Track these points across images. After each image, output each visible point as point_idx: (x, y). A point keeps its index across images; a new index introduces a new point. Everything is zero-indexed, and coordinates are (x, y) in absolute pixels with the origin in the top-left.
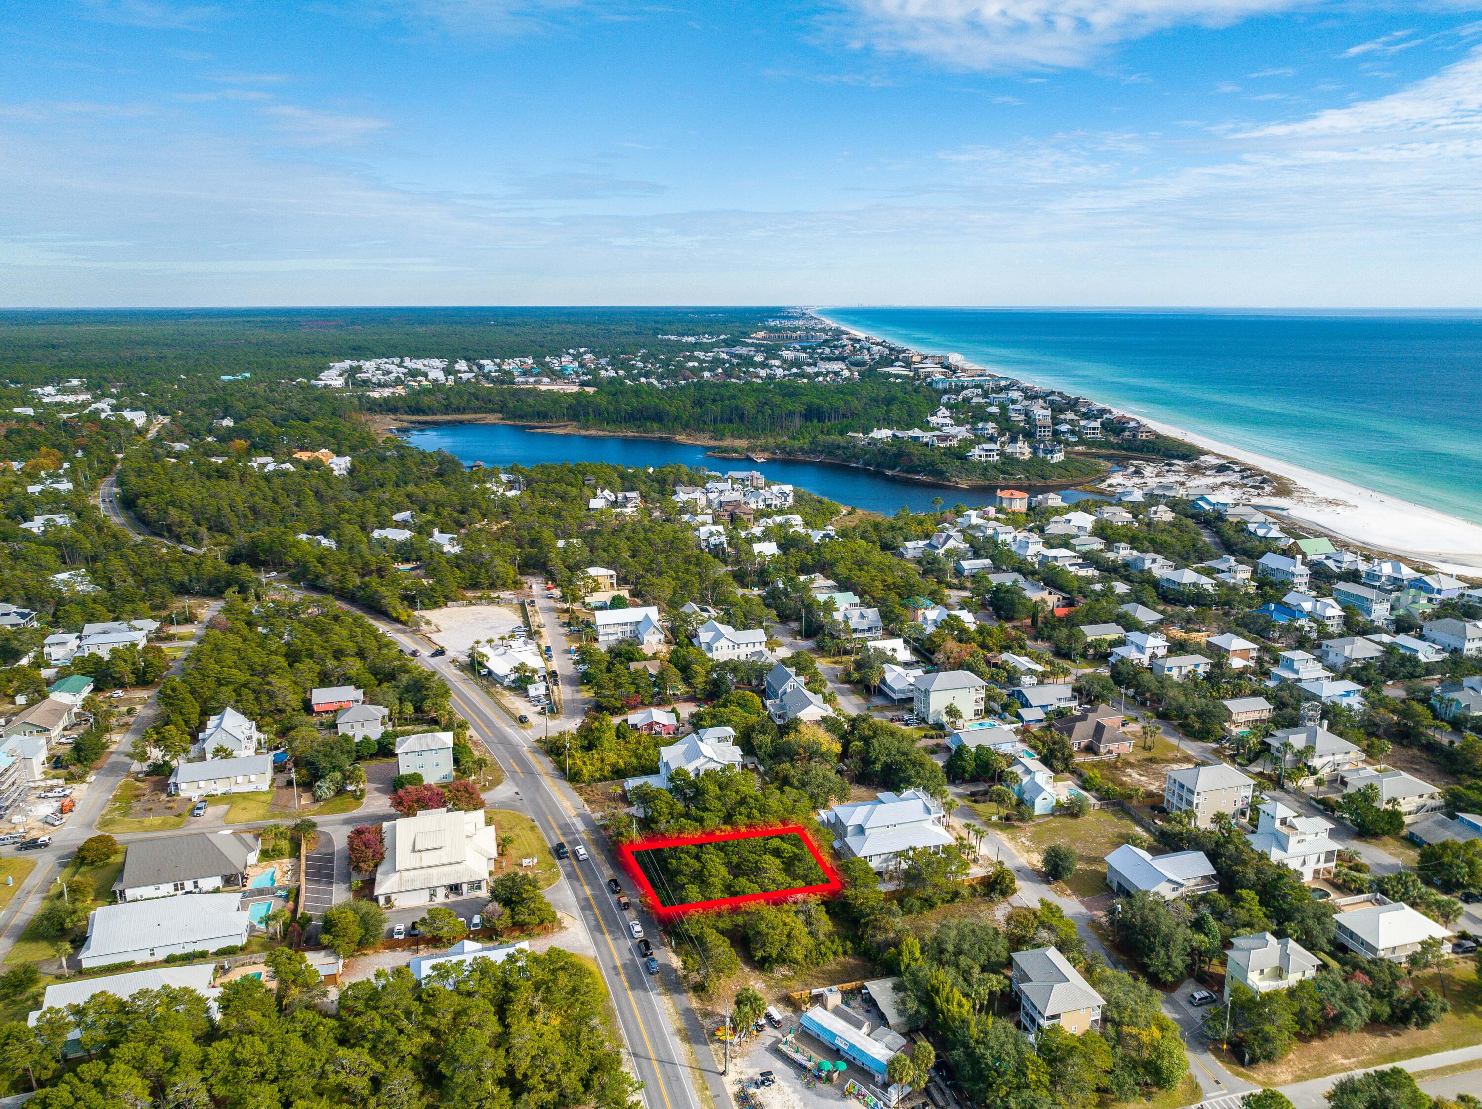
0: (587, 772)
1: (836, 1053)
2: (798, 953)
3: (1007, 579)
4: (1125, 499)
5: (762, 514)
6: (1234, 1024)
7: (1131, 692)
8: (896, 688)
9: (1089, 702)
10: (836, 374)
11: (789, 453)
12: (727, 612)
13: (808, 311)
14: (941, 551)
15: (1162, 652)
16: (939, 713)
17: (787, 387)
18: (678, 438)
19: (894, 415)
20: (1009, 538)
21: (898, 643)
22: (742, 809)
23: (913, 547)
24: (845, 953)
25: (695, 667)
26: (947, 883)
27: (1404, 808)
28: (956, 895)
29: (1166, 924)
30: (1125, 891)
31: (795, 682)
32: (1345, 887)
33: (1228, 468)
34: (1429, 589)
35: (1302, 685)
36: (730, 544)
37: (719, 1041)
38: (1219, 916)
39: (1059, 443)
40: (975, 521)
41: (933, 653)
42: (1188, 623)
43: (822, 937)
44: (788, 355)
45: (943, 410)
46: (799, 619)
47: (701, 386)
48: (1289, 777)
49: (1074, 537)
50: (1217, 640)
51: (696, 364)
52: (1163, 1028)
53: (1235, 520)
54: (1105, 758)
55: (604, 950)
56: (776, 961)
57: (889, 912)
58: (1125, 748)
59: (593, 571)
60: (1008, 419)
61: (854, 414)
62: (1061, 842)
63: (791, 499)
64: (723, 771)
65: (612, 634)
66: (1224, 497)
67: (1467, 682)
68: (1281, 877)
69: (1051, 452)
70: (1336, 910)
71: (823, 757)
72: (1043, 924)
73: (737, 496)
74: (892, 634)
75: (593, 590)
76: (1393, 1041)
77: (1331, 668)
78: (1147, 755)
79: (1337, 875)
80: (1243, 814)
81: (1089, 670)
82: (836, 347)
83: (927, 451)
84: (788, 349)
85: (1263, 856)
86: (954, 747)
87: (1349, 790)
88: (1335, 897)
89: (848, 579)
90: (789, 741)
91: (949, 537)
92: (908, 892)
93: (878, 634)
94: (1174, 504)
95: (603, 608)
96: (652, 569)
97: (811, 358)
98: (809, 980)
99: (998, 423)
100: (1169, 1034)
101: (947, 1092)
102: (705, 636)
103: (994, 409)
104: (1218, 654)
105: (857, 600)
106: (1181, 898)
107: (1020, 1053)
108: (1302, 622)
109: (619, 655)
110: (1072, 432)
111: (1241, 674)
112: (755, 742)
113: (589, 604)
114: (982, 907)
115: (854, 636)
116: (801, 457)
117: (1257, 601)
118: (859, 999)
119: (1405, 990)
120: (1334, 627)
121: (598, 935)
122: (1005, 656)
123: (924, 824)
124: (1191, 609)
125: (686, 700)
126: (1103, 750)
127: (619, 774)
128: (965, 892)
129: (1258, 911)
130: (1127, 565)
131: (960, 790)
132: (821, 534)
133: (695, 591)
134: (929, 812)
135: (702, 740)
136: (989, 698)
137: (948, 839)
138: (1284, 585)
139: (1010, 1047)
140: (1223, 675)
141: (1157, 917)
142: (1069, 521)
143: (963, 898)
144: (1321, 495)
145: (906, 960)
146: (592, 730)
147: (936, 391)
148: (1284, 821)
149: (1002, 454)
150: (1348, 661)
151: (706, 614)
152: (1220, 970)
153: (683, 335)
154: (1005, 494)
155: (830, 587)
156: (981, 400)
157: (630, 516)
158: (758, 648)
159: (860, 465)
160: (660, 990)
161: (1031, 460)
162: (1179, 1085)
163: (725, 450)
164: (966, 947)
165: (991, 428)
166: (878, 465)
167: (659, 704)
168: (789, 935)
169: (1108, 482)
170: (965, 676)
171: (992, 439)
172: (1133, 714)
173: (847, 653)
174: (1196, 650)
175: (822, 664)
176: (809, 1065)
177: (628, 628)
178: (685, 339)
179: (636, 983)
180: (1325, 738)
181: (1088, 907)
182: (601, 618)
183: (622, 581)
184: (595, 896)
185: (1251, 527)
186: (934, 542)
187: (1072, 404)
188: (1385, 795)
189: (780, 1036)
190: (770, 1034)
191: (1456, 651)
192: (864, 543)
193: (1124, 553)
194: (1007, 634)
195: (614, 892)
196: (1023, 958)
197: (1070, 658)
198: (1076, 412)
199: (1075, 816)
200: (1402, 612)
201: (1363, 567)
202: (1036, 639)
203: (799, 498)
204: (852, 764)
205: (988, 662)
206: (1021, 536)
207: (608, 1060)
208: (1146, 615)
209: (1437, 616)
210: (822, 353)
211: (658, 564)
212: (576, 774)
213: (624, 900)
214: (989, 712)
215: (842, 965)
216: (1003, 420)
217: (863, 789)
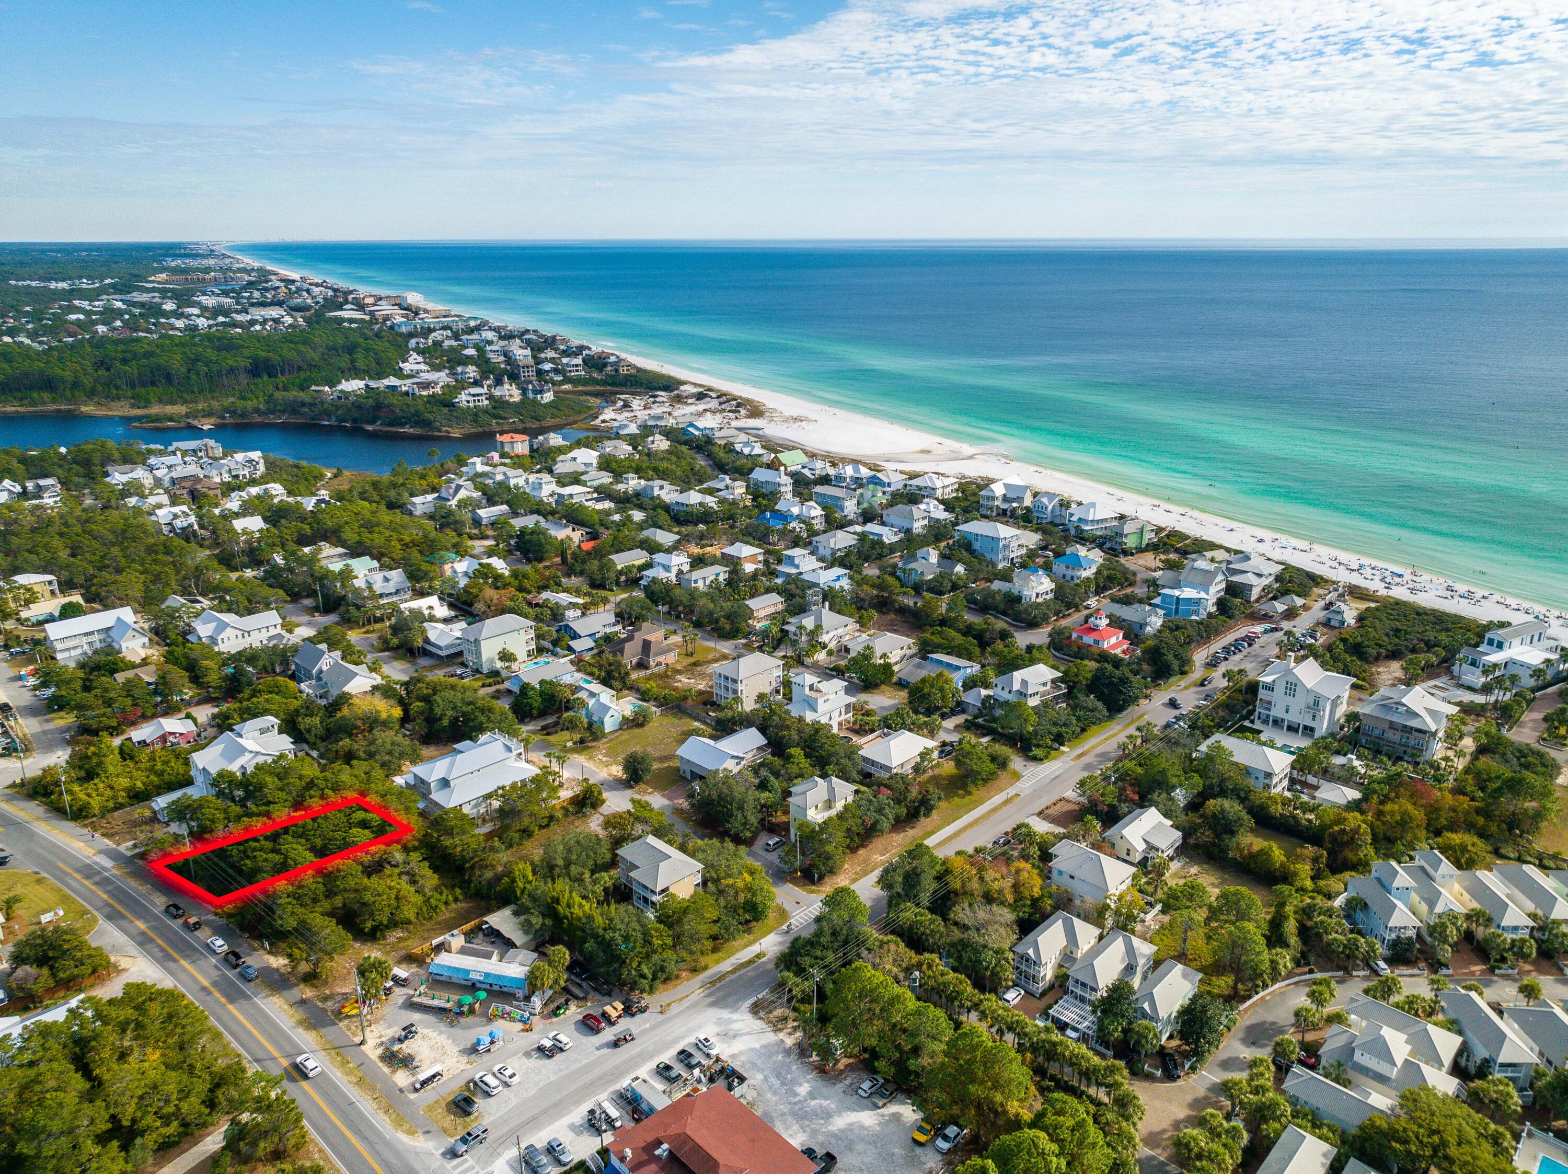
0: (95, 804)
1: (473, 987)
2: (409, 912)
3: (529, 521)
4: (622, 432)
5: (228, 489)
6: (803, 854)
7: (666, 608)
8: (442, 644)
9: (631, 624)
10: (276, 321)
11: (243, 416)
12: (222, 600)
13: (217, 248)
14: (453, 503)
15: (686, 568)
16: (492, 661)
17: (219, 339)
18: (84, 409)
19: (361, 364)
20: (521, 482)
21: (433, 600)
22: (312, 792)
23: (422, 503)
24: (456, 900)
25: (205, 663)
26: (541, 810)
27: (892, 660)
28: (551, 818)
29: (738, 791)
30: (699, 776)
31: (329, 660)
32: (861, 730)
33: (706, 396)
34: (882, 484)
35: (804, 577)
36: (202, 527)
37: (348, 1017)
38: (777, 775)
39: (546, 382)
40: (480, 468)
41: (471, 605)
42: (701, 539)
43: (429, 893)
44: (209, 301)
45: (415, 355)
46: (312, 594)
47: (99, 343)
48: (808, 655)
49: (583, 474)
50: (729, 550)
51: (82, 317)
52: (751, 873)
53: (722, 442)
54: (656, 670)
55: (183, 976)
56: (387, 927)
57: (492, 849)
58: (671, 658)
59: (22, 579)
60: (487, 361)
61: (312, 367)
62: (638, 749)
63: (262, 468)
64: (274, 762)
65: (75, 648)
66: (709, 422)
67: (919, 553)
68: (817, 731)
69: (541, 392)
70: (860, 747)
71: (385, 724)
72: (637, 819)
73: (192, 469)
74: (422, 594)
75: (27, 603)
76: (911, 833)
77: (821, 559)
78: (691, 660)
79: (855, 723)
80: (778, 692)
81: (625, 596)
82: (267, 290)
83: (409, 400)
84: (204, 294)
85: (801, 719)
86: (516, 689)
87: (853, 654)
88: (856, 739)
89: (360, 543)
90: (343, 718)
91: (459, 487)
92: (505, 828)
93: (407, 596)
94: (668, 433)
95: (51, 619)
96: (108, 566)
97: (238, 303)
98: (426, 935)
99: (478, 366)
100: (757, 876)
101: (584, 984)
102: (204, 630)
103: (471, 352)
104: (733, 563)
105: (375, 564)
106: (744, 769)
107: (643, 926)
108: (793, 524)
109: (97, 668)
110: (556, 371)
111: (755, 576)
112: (302, 727)
113: (27, 619)
114: (577, 823)
115: (382, 602)
116: (258, 419)
117: (755, 512)
118: (481, 935)
119: (914, 792)
120: (818, 524)
121: (171, 965)
122: (545, 595)
123: (508, 762)
124: (701, 527)
125: (199, 703)
126: (652, 664)
127: (139, 797)
128: (559, 814)
129: (804, 763)
130: (637, 494)
131: (530, 727)
132: (314, 500)
133: (173, 583)
134: (509, 749)
135: (240, 736)
136: (539, 637)
137: (533, 771)
138: (773, 496)
139: (635, 925)
140: (740, 580)
141: (729, 787)
142: (574, 459)
143: (558, 820)
144: (787, 413)
145: (521, 885)
146: (87, 757)
147: (401, 335)
148: (811, 688)
149: (490, 397)
150: (834, 552)
151: (198, 606)
152: (784, 819)
153: (49, 280)
154: (506, 438)
155: (340, 556)
156: (454, 343)
157: (52, 508)
158: (273, 632)
159: (333, 422)
160: (266, 992)
161: (522, 401)
162: (771, 915)
163: (157, 419)
164: (574, 857)
165: (472, 371)
166: (355, 421)
167: (166, 714)
168: (397, 898)
169: (601, 418)
170: (510, 619)
171: (476, 383)
172: (672, 628)
173: (379, 620)
174: (714, 561)
175: (354, 636)
176: (448, 1005)
177: (96, 637)
178: (53, 285)
179: (234, 995)
180: (829, 617)
181: (670, 799)
182: (54, 631)
183: (66, 586)
184: (152, 928)
185: (738, 447)
186: (444, 494)
187: (551, 342)
188: (878, 653)
189: (411, 992)
190: (400, 994)
191: (908, 531)
192: (366, 504)
193: (633, 483)
194: (541, 574)
195: (175, 917)
196: (625, 852)
197: (604, 588)
198: (556, 350)
199: (641, 725)
200: (866, 505)
201: (832, 472)
202: (569, 576)
203: (270, 465)
204: (419, 725)
205: (530, 604)
206: (532, 478)
207: (230, 1072)
208: (665, 537)
209: (890, 505)
210: (250, 297)
211: (114, 559)
212: (81, 810)
213: (192, 920)
214: (540, 650)
215: (456, 911)
216: (482, 361)
217: (432, 748)
